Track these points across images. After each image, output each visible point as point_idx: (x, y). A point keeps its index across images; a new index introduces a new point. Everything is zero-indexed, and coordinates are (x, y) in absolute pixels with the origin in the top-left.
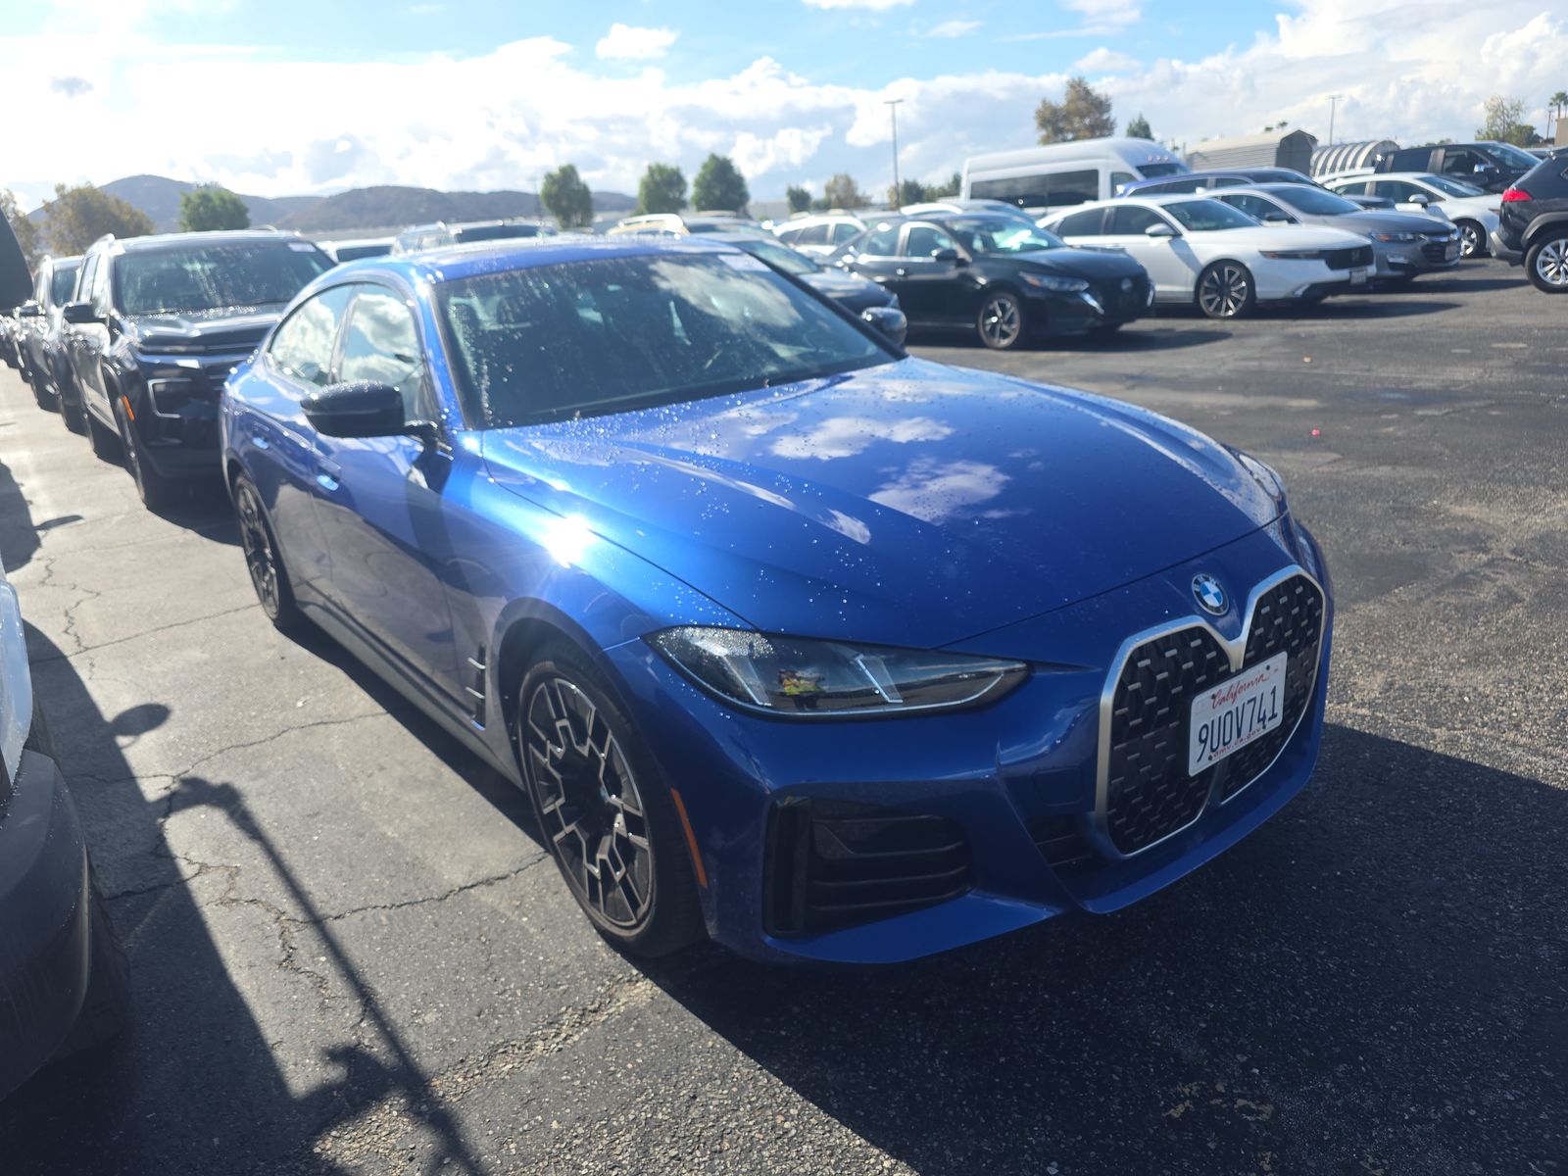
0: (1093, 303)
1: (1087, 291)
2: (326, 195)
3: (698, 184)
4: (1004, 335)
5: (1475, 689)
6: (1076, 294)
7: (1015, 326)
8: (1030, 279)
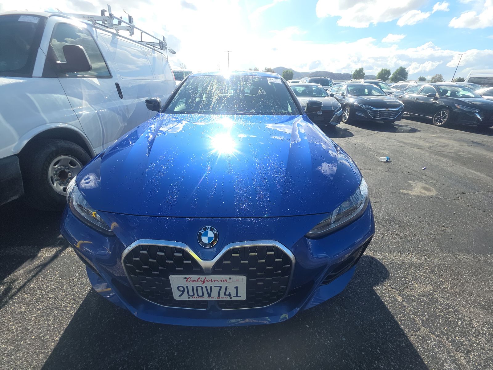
0: (479, 117)
1: (478, 113)
2: (311, 72)
3: (394, 74)
4: (441, 122)
5: (471, 320)
6: (473, 113)
7: (445, 120)
8: (458, 106)
